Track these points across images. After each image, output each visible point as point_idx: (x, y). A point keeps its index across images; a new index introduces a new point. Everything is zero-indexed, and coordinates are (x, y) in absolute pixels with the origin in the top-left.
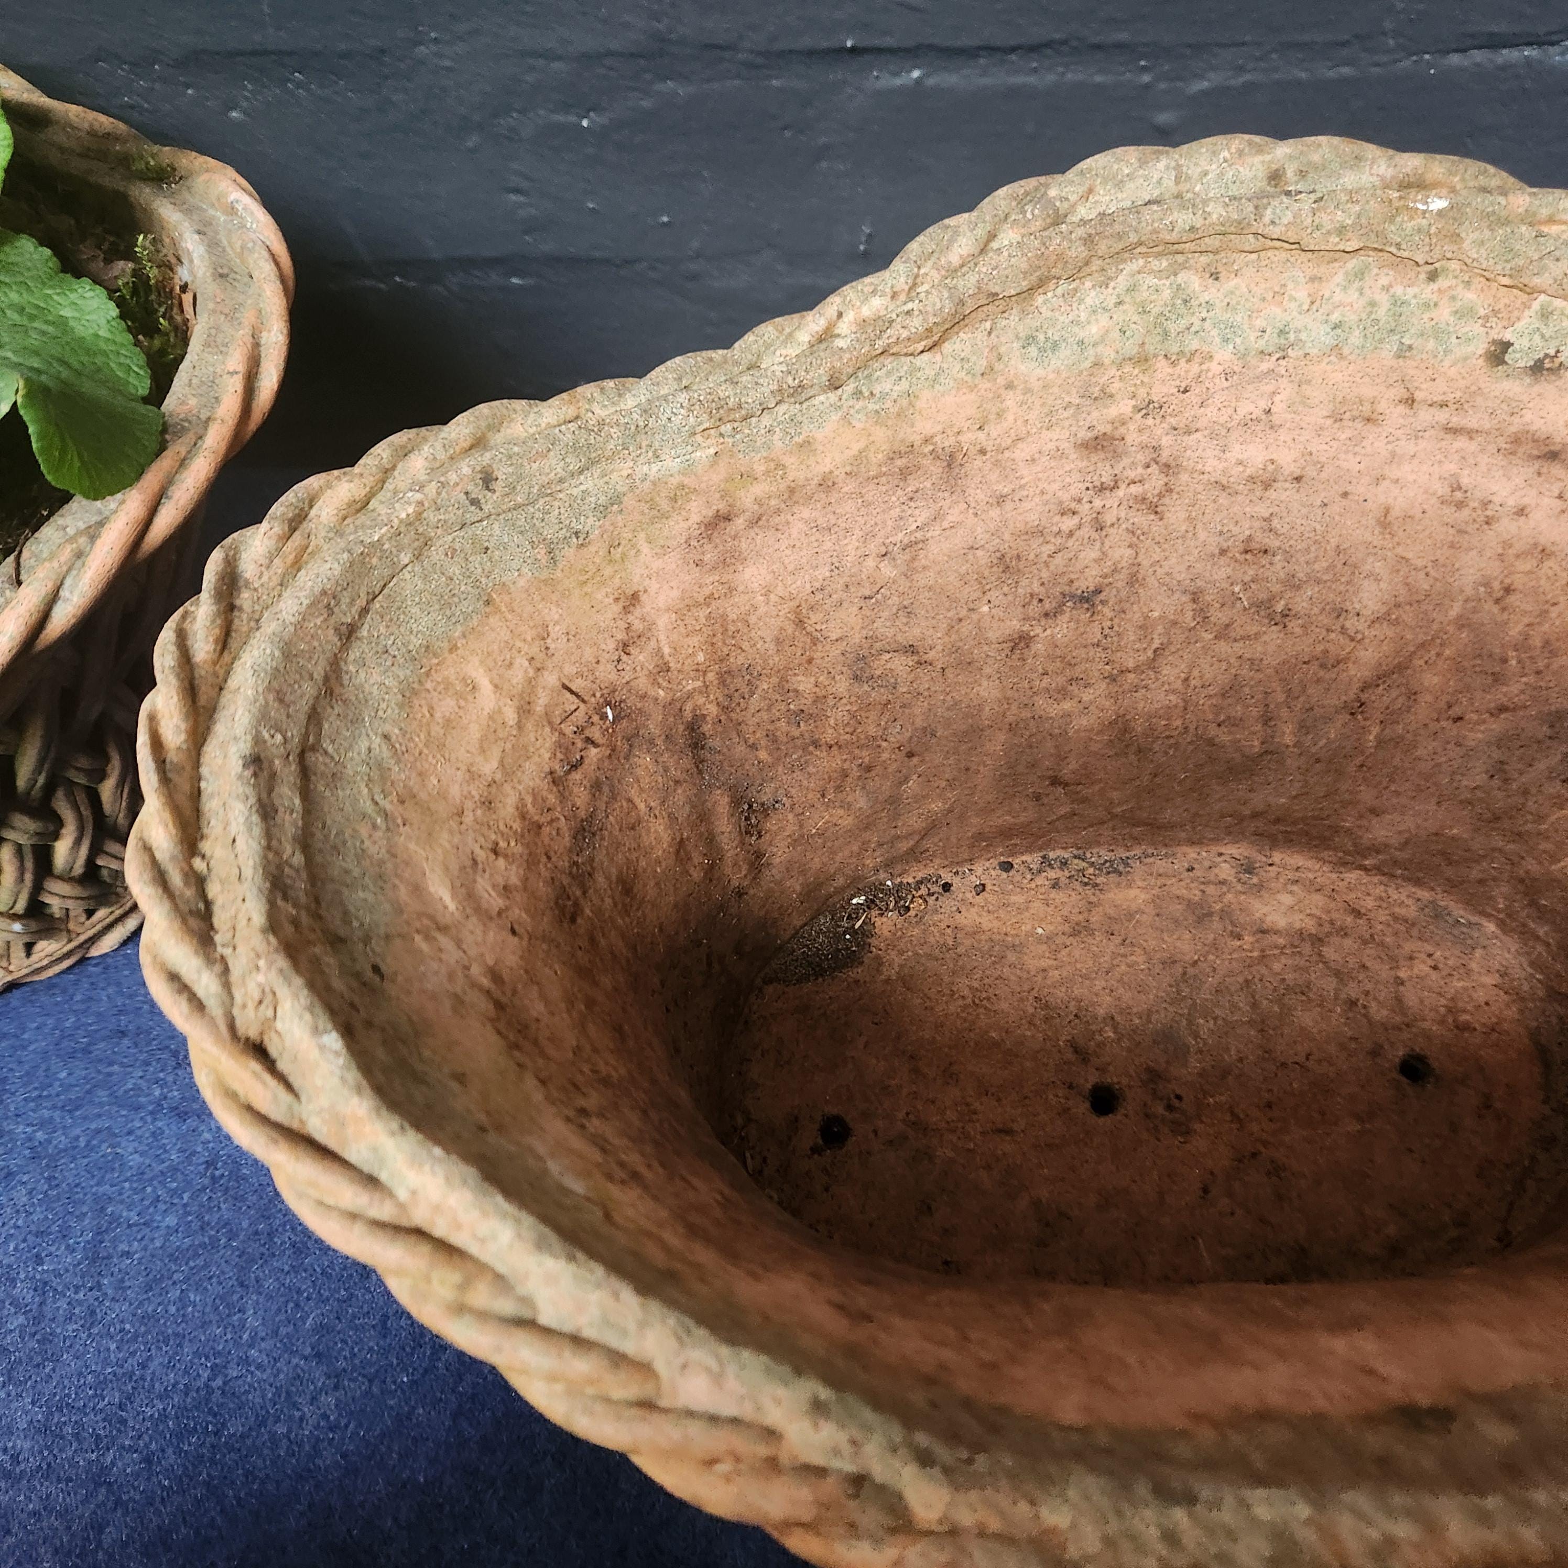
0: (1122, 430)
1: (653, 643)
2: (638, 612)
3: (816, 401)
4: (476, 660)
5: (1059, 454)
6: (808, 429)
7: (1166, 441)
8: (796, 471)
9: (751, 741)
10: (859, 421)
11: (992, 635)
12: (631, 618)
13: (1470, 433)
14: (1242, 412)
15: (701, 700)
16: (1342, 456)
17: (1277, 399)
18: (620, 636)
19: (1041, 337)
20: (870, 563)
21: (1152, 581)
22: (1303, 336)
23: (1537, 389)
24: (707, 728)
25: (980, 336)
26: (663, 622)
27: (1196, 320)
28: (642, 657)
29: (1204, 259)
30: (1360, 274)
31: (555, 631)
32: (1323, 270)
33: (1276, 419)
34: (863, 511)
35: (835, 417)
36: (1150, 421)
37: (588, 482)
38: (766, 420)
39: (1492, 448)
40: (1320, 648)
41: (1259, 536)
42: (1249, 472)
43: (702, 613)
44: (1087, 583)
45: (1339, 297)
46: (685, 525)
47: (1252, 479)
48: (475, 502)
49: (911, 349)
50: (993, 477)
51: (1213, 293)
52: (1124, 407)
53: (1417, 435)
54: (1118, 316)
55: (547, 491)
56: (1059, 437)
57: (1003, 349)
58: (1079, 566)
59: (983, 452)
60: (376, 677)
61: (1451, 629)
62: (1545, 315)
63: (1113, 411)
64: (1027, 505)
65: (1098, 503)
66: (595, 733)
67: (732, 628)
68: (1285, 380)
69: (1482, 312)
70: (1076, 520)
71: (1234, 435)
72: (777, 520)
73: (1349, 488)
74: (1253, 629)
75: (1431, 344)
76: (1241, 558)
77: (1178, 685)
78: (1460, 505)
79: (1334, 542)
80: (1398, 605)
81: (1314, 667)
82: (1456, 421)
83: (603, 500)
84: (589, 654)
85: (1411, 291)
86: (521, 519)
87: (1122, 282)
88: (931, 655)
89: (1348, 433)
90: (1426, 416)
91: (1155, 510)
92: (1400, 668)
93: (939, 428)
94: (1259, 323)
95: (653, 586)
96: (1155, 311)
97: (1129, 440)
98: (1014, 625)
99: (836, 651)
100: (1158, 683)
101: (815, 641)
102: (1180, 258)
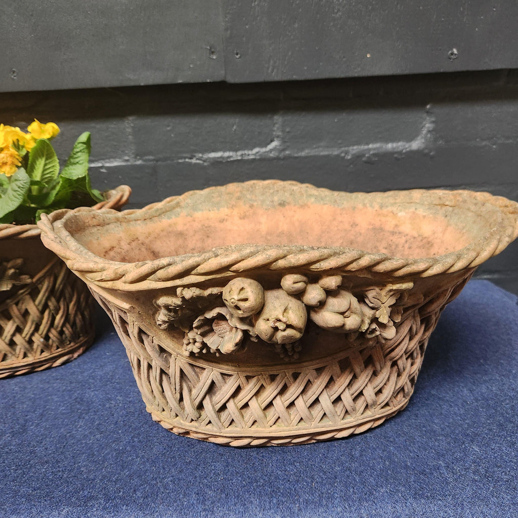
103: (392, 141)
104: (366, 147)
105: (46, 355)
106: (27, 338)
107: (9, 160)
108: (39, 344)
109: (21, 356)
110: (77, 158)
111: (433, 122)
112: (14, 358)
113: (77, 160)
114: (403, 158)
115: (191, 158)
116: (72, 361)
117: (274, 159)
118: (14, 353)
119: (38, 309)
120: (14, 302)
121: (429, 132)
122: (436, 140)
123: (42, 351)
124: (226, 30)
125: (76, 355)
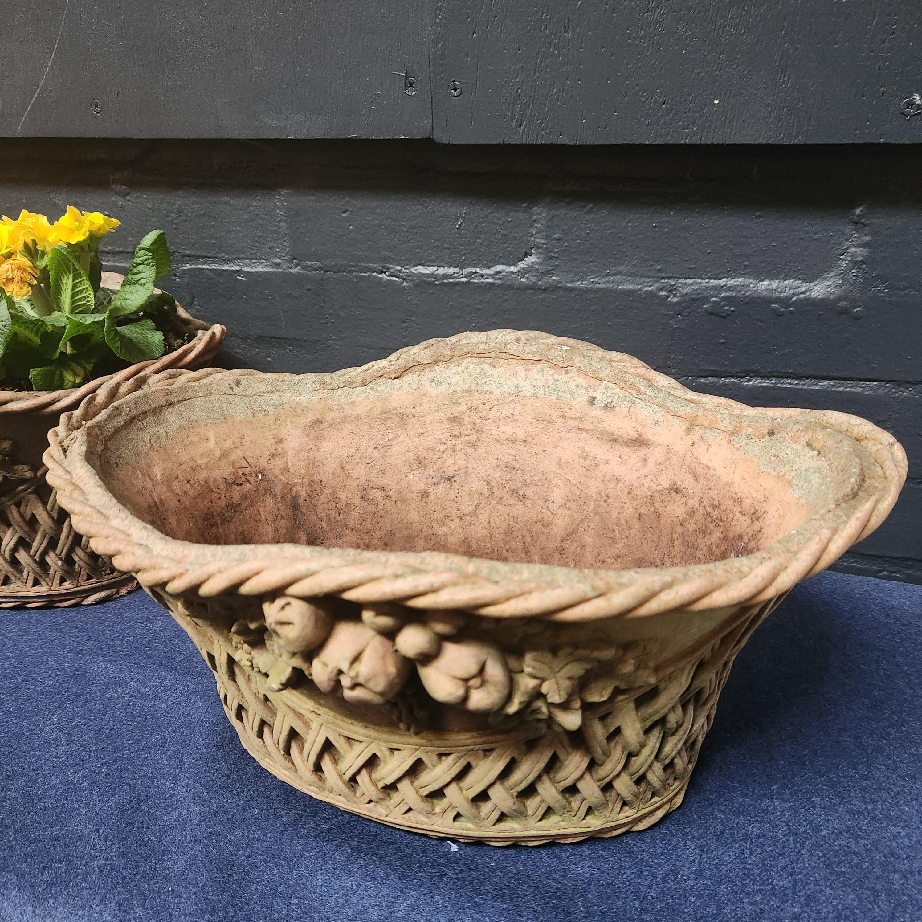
0: (463, 416)
1: (285, 458)
2: (281, 445)
3: (358, 389)
4: (212, 432)
5: (440, 422)
6: (354, 397)
7: (478, 421)
8: (348, 411)
9: (320, 516)
10: (371, 398)
11: (414, 489)
12: (278, 446)
13: (587, 431)
14: (504, 413)
15: (300, 489)
16: (541, 435)
17: (515, 410)
18: (273, 451)
19: (436, 380)
20: (370, 450)
21: (472, 475)
22: (524, 389)
23: (606, 414)
24: (300, 501)
25: (415, 376)
26: (290, 453)
27: (488, 380)
28: (279, 462)
29: (490, 361)
30: (542, 370)
31: (247, 438)
32: (529, 367)
33: (516, 418)
34: (370, 430)
35: (364, 395)
36: (472, 414)
37: (274, 396)
38: (340, 391)
39: (595, 437)
40: (540, 516)
41: (511, 461)
42: (507, 436)
43: (306, 454)
44: (450, 473)
45: (535, 376)
46: (305, 421)
47: (508, 439)
48: (231, 388)
49: (390, 376)
50: (417, 426)
51: (494, 372)
52: (464, 408)
53: (568, 431)
54: (462, 376)
55: (257, 394)
56: (440, 415)
57: (423, 382)
58: (447, 465)
59: (414, 416)
60: (174, 418)
61: (591, 514)
62: (606, 388)
63: (460, 409)
64: (428, 438)
65: (454, 442)
66: (252, 480)
67: (317, 464)
68: (518, 404)
69: (585, 386)
70: (445, 446)
71: (501, 422)
72: (338, 427)
73: (545, 449)
74: (512, 501)
75: (569, 396)
76: (504, 469)
77: (486, 524)
78: (586, 458)
79: (541, 469)
80: (569, 501)
81: (539, 525)
82: (581, 426)
83: (277, 403)
84: (258, 452)
85: (560, 377)
86: (247, 400)
87: (464, 365)
88: (391, 493)
89: (541, 426)
90: (570, 423)
91: (474, 446)
92: (575, 531)
93: (399, 405)
94: (509, 383)
95: (289, 439)
96: (475, 376)
97: (465, 419)
98: (422, 486)
99: (355, 483)
100: (478, 523)
101: (348, 478)
102: (482, 359)
103: (771, 276)
104: (713, 282)
105: (68, 585)
106: (37, 557)
107: (17, 275)
108: (57, 568)
109: (30, 582)
110: (137, 273)
111: (866, 245)
112: (19, 583)
113: (137, 277)
114: (792, 313)
115: (382, 272)
116: (115, 599)
117: (528, 288)
118: (18, 576)
119: (52, 517)
120: (13, 501)
121: (855, 264)
122: (868, 282)
123: (62, 581)
124: (437, 40)
125: (123, 591)
